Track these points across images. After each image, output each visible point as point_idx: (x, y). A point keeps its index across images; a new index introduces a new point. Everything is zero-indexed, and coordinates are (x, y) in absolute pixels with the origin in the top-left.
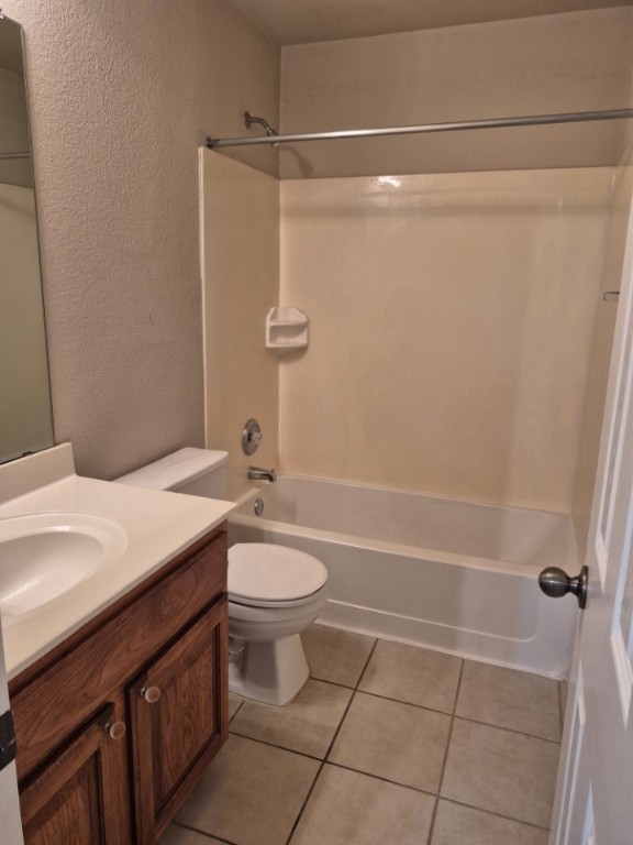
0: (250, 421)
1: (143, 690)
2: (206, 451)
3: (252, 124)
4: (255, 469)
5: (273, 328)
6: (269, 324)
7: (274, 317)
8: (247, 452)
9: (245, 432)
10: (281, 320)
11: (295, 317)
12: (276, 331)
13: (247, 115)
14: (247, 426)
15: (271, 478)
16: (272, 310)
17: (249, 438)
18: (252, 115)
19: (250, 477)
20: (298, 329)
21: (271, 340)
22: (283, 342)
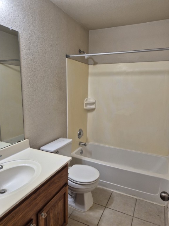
0: (80, 129)
1: (42, 214)
2: (67, 139)
3: (81, 53)
4: (81, 142)
5: (86, 103)
6: (85, 102)
7: (86, 100)
8: (79, 138)
9: (79, 132)
10: (89, 101)
11: (92, 101)
12: (87, 104)
13: (80, 50)
14: (79, 131)
15: (85, 145)
16: (86, 99)
17: (80, 134)
18: (81, 50)
19: (80, 144)
20: (93, 104)
21: (86, 107)
22: (89, 107)
